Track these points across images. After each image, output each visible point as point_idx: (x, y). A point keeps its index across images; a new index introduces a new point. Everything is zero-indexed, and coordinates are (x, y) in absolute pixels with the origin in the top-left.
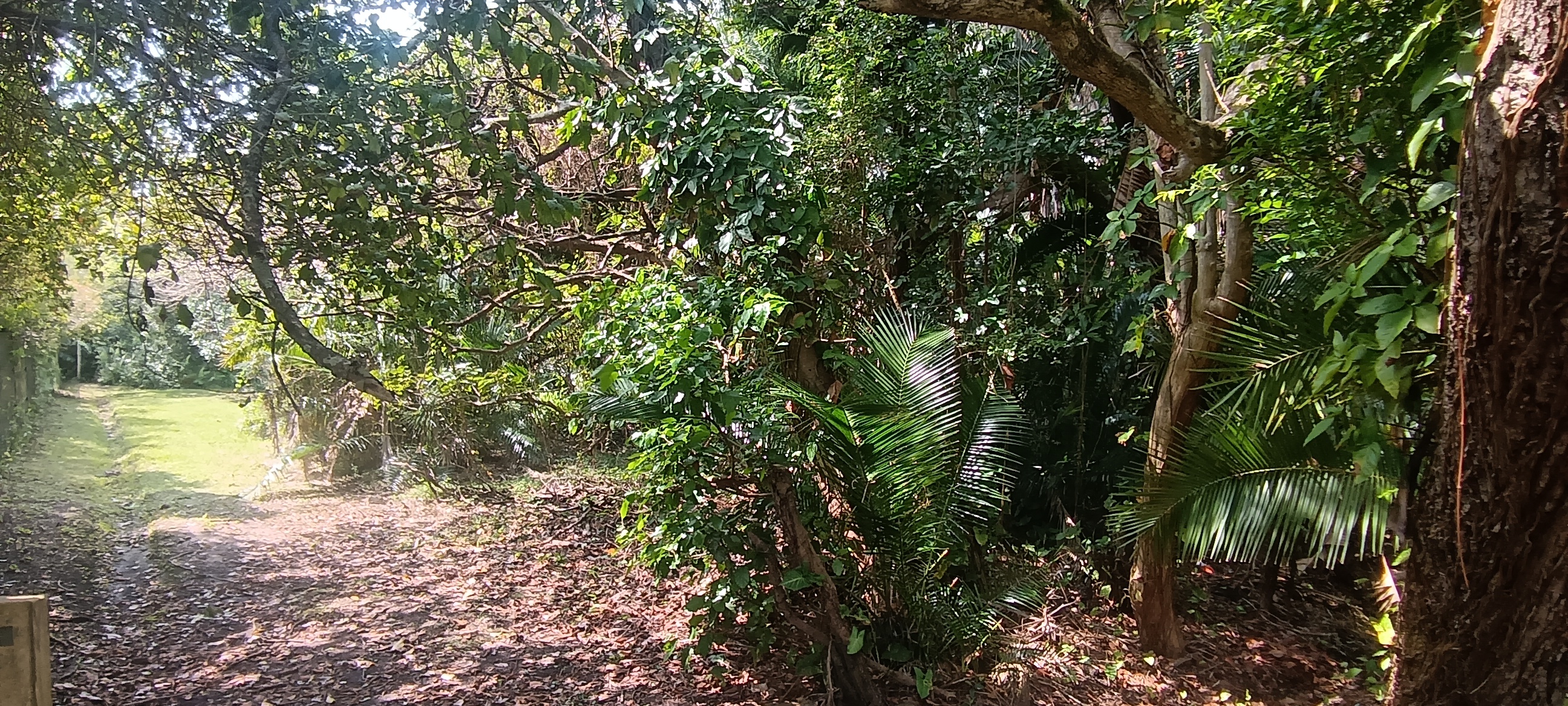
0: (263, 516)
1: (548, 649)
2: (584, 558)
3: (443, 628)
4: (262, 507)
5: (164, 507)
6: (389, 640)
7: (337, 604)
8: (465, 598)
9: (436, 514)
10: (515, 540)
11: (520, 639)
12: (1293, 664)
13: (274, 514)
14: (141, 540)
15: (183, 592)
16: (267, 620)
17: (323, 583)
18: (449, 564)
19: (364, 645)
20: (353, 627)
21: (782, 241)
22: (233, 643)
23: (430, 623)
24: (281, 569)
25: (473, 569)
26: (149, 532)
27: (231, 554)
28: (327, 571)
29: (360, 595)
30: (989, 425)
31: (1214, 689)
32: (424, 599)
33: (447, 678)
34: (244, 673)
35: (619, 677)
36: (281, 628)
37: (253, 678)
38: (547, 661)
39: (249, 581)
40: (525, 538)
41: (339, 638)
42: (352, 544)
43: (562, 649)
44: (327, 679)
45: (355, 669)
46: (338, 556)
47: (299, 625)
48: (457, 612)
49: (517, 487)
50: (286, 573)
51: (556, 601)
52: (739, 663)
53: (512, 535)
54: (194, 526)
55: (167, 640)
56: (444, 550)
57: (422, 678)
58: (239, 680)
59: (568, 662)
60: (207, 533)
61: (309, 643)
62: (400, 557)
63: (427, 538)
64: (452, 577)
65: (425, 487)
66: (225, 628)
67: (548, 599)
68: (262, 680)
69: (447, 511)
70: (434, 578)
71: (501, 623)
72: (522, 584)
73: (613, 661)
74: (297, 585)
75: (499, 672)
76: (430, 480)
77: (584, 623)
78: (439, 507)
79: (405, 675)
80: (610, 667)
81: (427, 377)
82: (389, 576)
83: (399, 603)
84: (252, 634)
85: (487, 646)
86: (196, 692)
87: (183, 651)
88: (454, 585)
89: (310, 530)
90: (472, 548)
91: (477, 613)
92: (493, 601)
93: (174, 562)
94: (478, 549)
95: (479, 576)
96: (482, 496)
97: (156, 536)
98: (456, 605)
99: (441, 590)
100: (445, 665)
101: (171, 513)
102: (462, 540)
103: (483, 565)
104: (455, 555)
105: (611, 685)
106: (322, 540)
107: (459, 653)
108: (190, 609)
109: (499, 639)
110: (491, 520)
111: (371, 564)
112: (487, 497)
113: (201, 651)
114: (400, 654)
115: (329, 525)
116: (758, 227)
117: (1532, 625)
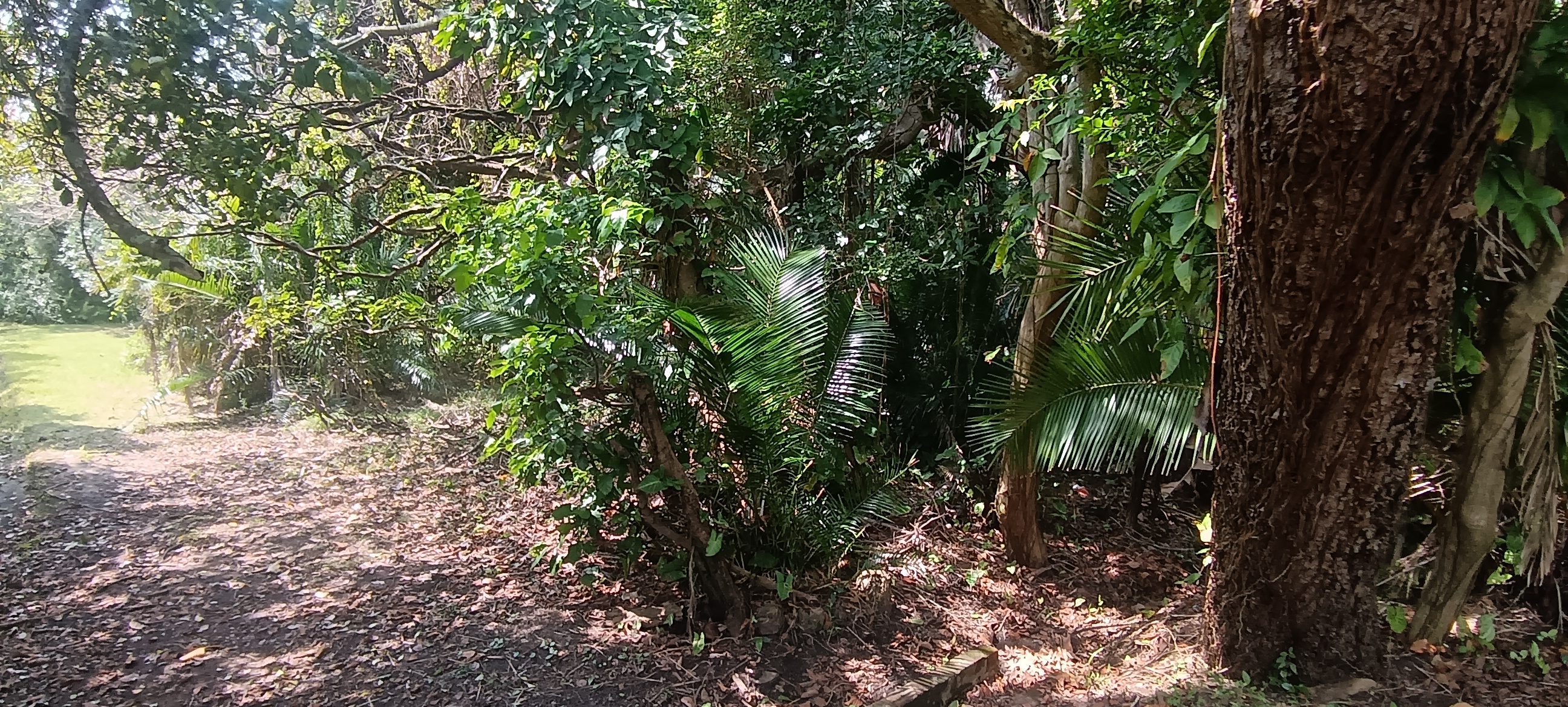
0: (142, 448)
1: (425, 566)
2: (476, 484)
3: (322, 550)
4: (141, 439)
5: (42, 439)
6: (265, 563)
7: (214, 530)
8: (348, 522)
9: (326, 444)
10: (406, 468)
11: (400, 559)
12: (1147, 574)
13: (154, 446)
14: (19, 472)
15: (59, 521)
16: (140, 547)
17: (201, 511)
18: (336, 491)
19: (239, 568)
20: (228, 551)
21: (655, 155)
22: (105, 567)
23: (310, 546)
24: (159, 498)
25: (360, 495)
26: (26, 464)
27: (107, 485)
28: (208, 501)
29: (239, 521)
30: (856, 340)
31: (1071, 596)
32: (305, 524)
33: (321, 595)
34: (114, 595)
35: (494, 589)
36: (153, 554)
37: (122, 599)
38: (424, 577)
39: (124, 510)
40: (418, 465)
41: (213, 561)
42: (235, 474)
43: (440, 567)
44: (195, 602)
45: (228, 591)
46: (219, 485)
47: (171, 550)
48: (338, 536)
49: (413, 419)
50: (165, 502)
51: (442, 524)
52: (613, 574)
53: (403, 463)
54: (72, 458)
55: (41, 566)
56: (332, 478)
57: (296, 596)
58: (108, 601)
59: (445, 578)
60: (84, 464)
61: (181, 567)
62: (284, 485)
63: (315, 467)
64: (336, 504)
65: (317, 419)
66: (96, 555)
67: (434, 522)
68: (131, 602)
69: (338, 442)
70: (319, 504)
71: (382, 544)
72: (409, 509)
73: (489, 575)
74: (174, 514)
75: (374, 590)
76: (321, 411)
77: (466, 542)
78: (330, 437)
79: (280, 595)
80: (487, 581)
81: (315, 306)
82: (272, 503)
83: (279, 528)
84: (124, 559)
85: (366, 565)
86: (67, 614)
87: (56, 576)
88: (338, 511)
89: (191, 461)
90: (361, 476)
91: (359, 536)
92: (377, 525)
93: (50, 492)
94: (367, 477)
95: (365, 502)
96: (374, 425)
97: (33, 467)
98: (338, 529)
99: (324, 516)
100: (319, 585)
101: (48, 446)
102: (351, 468)
103: (371, 492)
104: (343, 483)
105: (484, 596)
106: (204, 470)
107: (336, 572)
108: (64, 537)
109: (382, 559)
110: (383, 449)
111: (254, 493)
112: (380, 428)
113: (73, 576)
114: (275, 575)
115: (212, 455)
116: (637, 143)
117: (1324, 513)
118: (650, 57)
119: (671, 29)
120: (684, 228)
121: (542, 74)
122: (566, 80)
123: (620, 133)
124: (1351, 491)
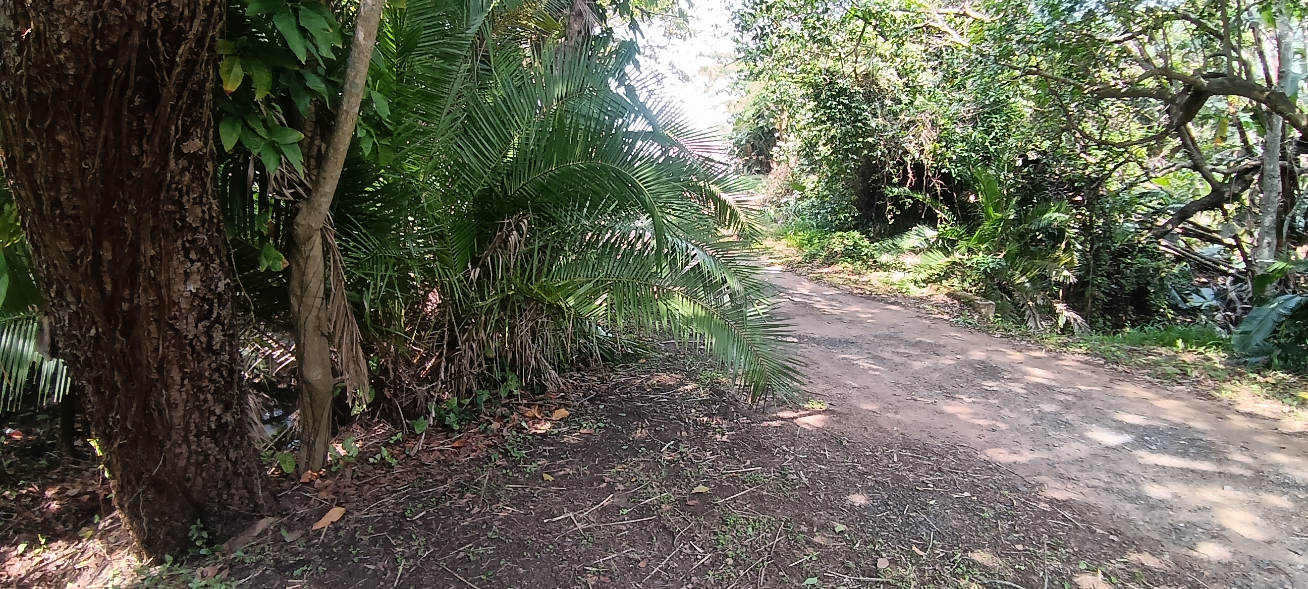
12: (88, 496)
31: (12, 545)
117: (172, 406)
124: (186, 382)
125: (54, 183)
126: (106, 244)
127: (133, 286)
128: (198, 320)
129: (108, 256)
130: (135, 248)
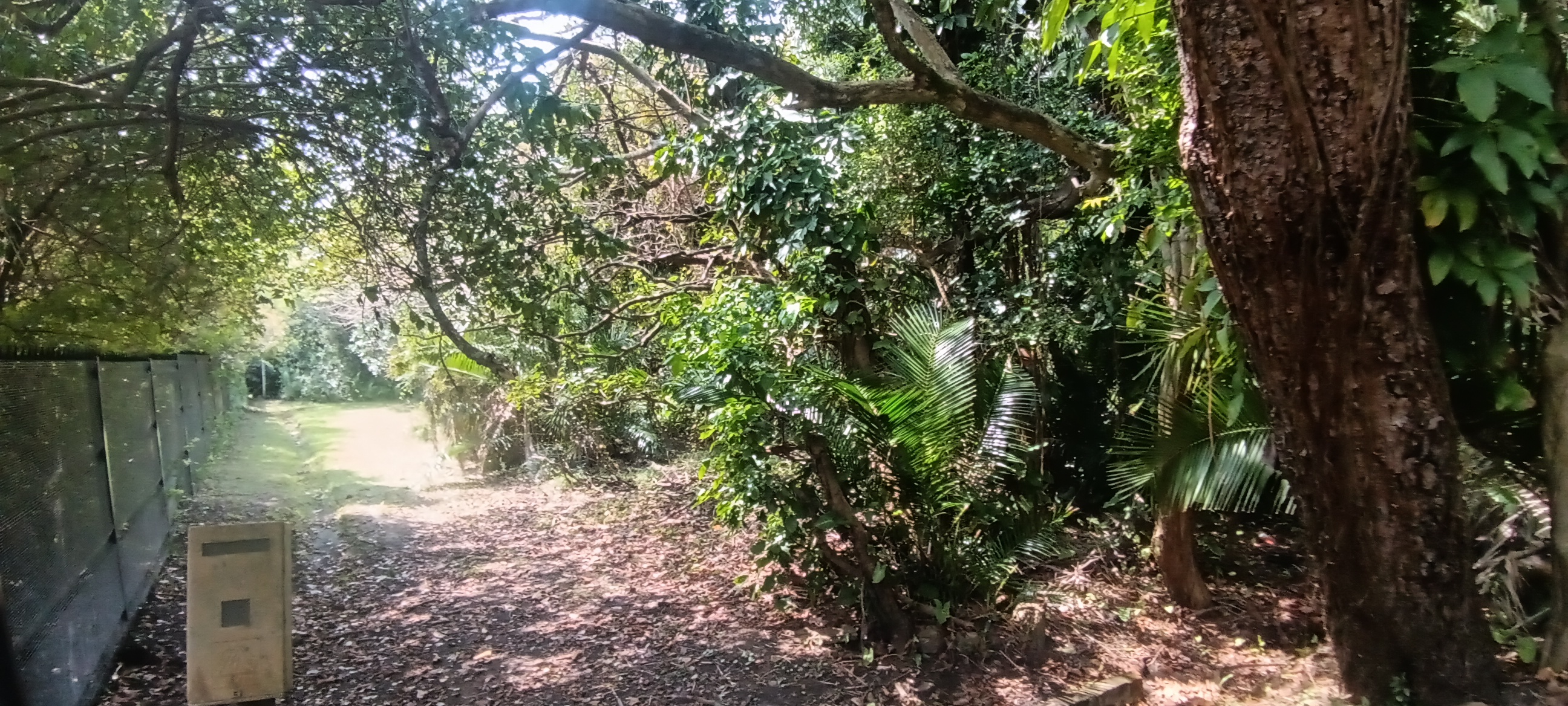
0: (429, 503)
1: (653, 597)
2: (693, 532)
3: (573, 583)
4: (428, 496)
5: (349, 497)
6: (529, 592)
7: (489, 566)
8: (592, 562)
9: (570, 499)
10: (636, 520)
11: (633, 590)
13: (437, 502)
14: (332, 523)
15: (369, 561)
16: (436, 578)
17: (478, 553)
18: (580, 538)
19: (511, 595)
20: (502, 583)
21: (828, 250)
22: (409, 594)
23: (563, 580)
24: (445, 543)
25: (599, 542)
26: (338, 516)
27: (405, 532)
28: (482, 545)
29: (508, 561)
30: (1007, 399)
31: (1232, 636)
32: (558, 563)
33: (574, 616)
34: (419, 613)
35: (707, 613)
36: (446, 584)
37: (426, 617)
38: (652, 604)
39: (420, 552)
40: (645, 517)
41: (491, 590)
42: (502, 524)
43: (665, 597)
44: (481, 618)
45: (503, 612)
46: (490, 533)
47: (460, 581)
48: (584, 573)
49: (640, 477)
50: (450, 546)
51: (666, 564)
52: (802, 604)
53: (633, 515)
54: (375, 511)
55: (359, 593)
56: (577, 527)
57: (555, 617)
58: (415, 618)
59: (668, 605)
60: (385, 516)
61: (468, 594)
62: (539, 533)
63: (563, 519)
64: (581, 548)
65: (562, 478)
66: (402, 585)
67: (659, 563)
68: (433, 619)
69: (580, 498)
70: (568, 548)
71: (618, 580)
72: (639, 552)
73: (703, 603)
74: (458, 555)
75: (614, 613)
76: (565, 471)
77: (685, 578)
78: (573, 494)
79: (541, 615)
80: (701, 607)
81: (559, 382)
82: (531, 547)
83: (538, 566)
84: (425, 588)
85: (607, 595)
86: (383, 628)
87: (372, 601)
88: (583, 553)
89: (466, 514)
90: (600, 526)
91: (600, 573)
92: (614, 565)
93: (360, 538)
94: (605, 527)
95: (604, 546)
96: (609, 484)
97: (345, 519)
98: (584, 567)
99: (573, 557)
100: (573, 608)
101: (355, 501)
102: (591, 520)
103: (608, 539)
104: (585, 532)
105: (699, 619)
106: (477, 521)
107: (584, 600)
108: (375, 572)
109: (618, 591)
110: (617, 504)
111: (517, 539)
112: (614, 486)
113: (386, 601)
114: (538, 601)
115: (483, 510)
116: (814, 240)
118: (821, 167)
119: (840, 141)
120: (857, 307)
121: (735, 190)
122: (755, 192)
123: (799, 234)
124: (1394, 517)
125: (1266, 325)
126: (1313, 377)
127: (1338, 415)
128: (1405, 457)
129: (1314, 386)
130: (1339, 380)
